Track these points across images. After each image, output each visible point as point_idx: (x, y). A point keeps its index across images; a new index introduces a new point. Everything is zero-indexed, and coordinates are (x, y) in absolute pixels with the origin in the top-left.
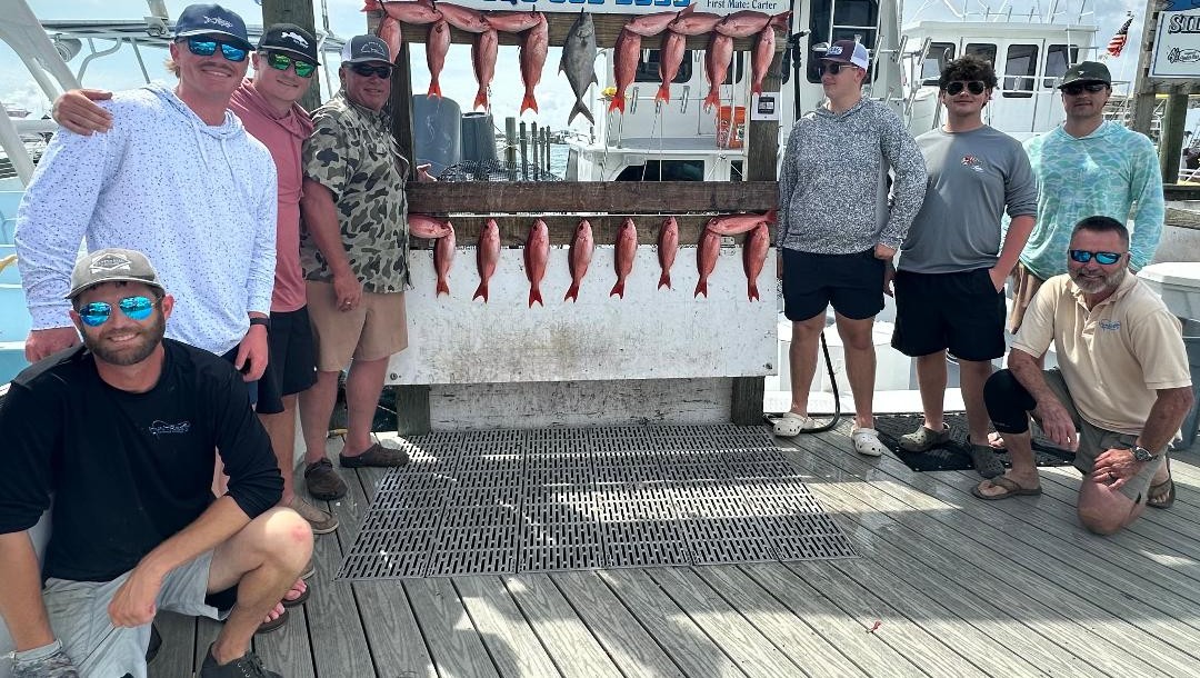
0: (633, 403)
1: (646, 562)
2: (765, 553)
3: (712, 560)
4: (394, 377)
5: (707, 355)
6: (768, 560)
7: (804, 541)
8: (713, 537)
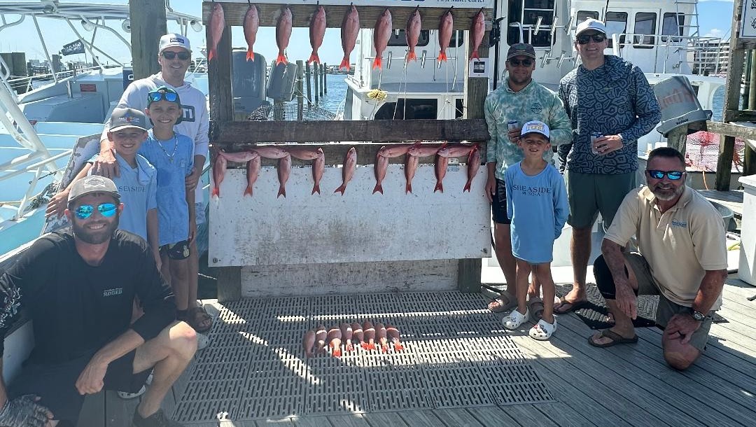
0: (387, 277)
1: (399, 406)
2: (486, 398)
3: (448, 404)
4: (215, 261)
5: (441, 243)
6: (489, 404)
7: (514, 388)
8: (448, 384)
